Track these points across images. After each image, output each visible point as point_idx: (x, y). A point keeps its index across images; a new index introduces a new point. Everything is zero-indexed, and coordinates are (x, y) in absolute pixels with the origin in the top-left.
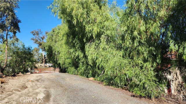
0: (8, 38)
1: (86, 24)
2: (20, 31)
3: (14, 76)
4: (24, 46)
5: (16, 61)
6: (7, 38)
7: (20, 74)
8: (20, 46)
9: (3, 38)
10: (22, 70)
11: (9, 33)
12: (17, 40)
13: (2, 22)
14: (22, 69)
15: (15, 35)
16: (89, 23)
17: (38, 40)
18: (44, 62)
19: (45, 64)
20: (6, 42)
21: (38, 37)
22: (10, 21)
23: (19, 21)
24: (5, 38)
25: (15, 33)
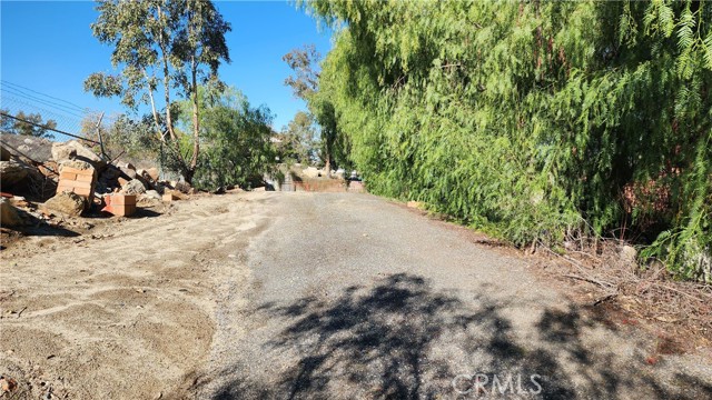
0: (198, 82)
1: (376, 29)
2: (230, 56)
3: (221, 192)
4: (246, 106)
5: (225, 151)
6: (194, 82)
7: (237, 189)
8: (236, 106)
9: (184, 81)
10: (243, 179)
11: (201, 66)
12: (221, 87)
13: (181, 32)
14: (241, 176)
15: (215, 73)
16: (388, 21)
17: (308, 84)
18: (328, 164)
19: (333, 171)
20: (192, 95)
21: (305, 73)
22: (199, 29)
23: (226, 28)
24: (190, 80)
25: (215, 65)
